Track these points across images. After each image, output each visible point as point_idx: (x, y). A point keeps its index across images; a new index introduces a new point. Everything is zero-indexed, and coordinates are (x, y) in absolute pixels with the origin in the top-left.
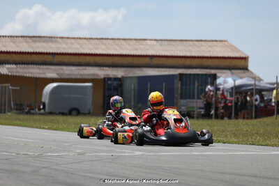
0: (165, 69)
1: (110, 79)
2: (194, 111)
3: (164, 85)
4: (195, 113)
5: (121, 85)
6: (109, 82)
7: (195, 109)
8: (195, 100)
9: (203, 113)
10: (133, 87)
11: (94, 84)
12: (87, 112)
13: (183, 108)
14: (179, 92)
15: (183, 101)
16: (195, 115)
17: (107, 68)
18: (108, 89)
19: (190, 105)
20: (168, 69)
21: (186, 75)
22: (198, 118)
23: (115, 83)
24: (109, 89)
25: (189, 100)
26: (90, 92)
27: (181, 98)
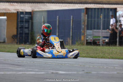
0: (65, 5)
1: (22, 13)
2: (99, 40)
3: (72, 18)
4: (101, 41)
5: (31, 18)
6: (22, 16)
7: (101, 38)
8: (101, 31)
9: (107, 41)
10: (43, 20)
11: (7, 17)
12: (2, 41)
13: (89, 37)
14: (86, 24)
15: (89, 32)
16: (101, 43)
17: (16, 4)
18: (20, 21)
19: (96, 34)
20: (67, 5)
21: (92, 9)
22: (103, 45)
23: (27, 17)
24: (22, 21)
25: (95, 30)
26: (5, 24)
27: (88, 29)
